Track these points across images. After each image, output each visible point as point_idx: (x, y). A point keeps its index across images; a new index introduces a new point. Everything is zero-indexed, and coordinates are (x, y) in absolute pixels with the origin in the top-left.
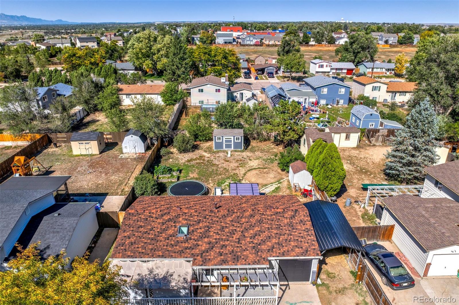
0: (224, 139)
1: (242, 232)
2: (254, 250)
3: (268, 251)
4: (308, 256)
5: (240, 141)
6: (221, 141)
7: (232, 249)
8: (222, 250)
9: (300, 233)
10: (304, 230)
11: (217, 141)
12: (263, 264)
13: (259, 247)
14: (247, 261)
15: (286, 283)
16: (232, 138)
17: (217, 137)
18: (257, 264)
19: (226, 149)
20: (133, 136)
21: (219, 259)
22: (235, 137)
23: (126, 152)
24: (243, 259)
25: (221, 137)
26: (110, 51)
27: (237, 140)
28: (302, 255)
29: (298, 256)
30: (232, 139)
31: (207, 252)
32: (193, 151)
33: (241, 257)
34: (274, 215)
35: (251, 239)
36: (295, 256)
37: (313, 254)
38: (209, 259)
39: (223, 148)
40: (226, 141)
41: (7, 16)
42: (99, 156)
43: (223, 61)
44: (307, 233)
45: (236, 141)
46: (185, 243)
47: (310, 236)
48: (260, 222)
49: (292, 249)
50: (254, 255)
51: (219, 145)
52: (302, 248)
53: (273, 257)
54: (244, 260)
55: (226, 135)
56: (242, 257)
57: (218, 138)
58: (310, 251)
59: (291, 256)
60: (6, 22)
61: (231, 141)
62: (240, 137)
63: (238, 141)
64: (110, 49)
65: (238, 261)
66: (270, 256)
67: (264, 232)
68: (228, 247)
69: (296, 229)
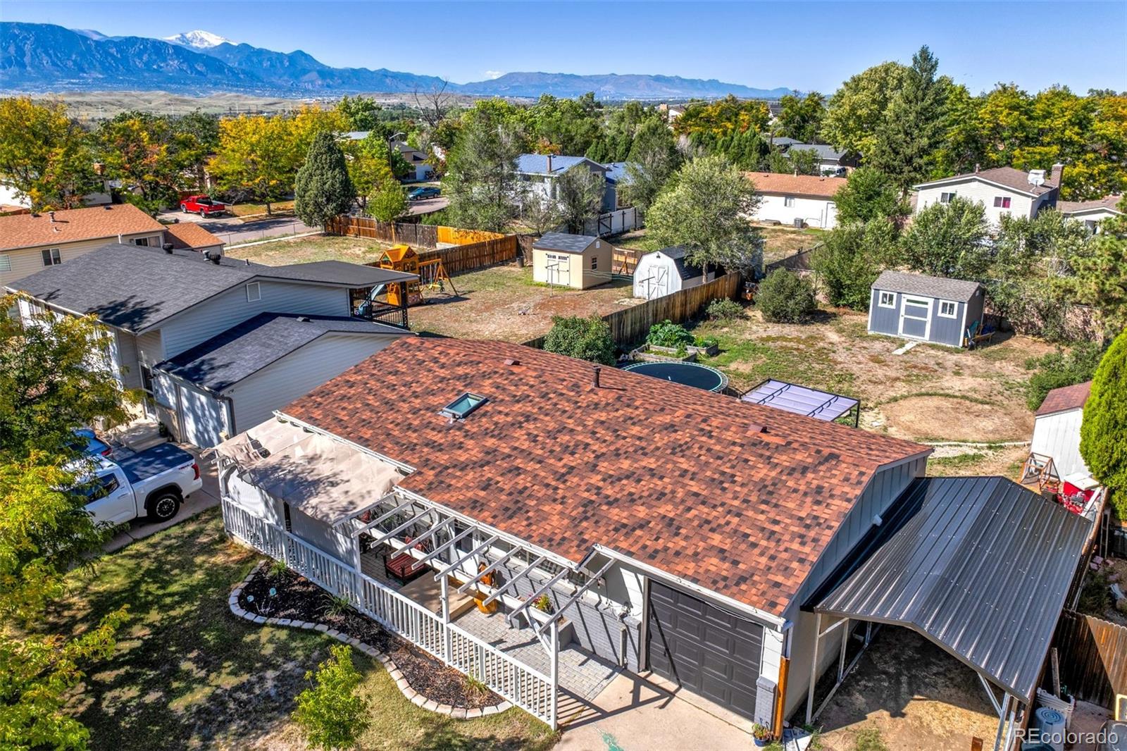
0: (904, 303)
1: (597, 457)
2: (581, 509)
3: (616, 530)
4: (733, 596)
5: (954, 316)
6: (893, 307)
7: (529, 485)
8: (499, 479)
9: (776, 522)
10: (801, 519)
11: (880, 305)
12: (565, 554)
13: (604, 507)
14: (534, 527)
15: (671, 686)
16: (931, 301)
17: (881, 293)
18: (550, 548)
19: (906, 336)
20: (661, 254)
21: (470, 494)
22: (941, 302)
23: (640, 295)
24: (528, 518)
25: (895, 295)
26: (797, 118)
27: (944, 311)
28: (715, 582)
29: (695, 581)
30: (930, 307)
31: (462, 470)
32: (805, 323)
33: (527, 512)
34: (742, 445)
35: (604, 480)
36: (685, 577)
37: (755, 599)
38: (450, 485)
39: (895, 330)
40: (909, 310)
41: (685, 80)
42: (580, 292)
43: (1067, 132)
44: (803, 531)
45: (940, 314)
46: (439, 432)
47: (803, 544)
48: (678, 449)
49: (696, 554)
50: (566, 522)
51: (887, 320)
52: (735, 563)
53: (616, 548)
54: (525, 523)
55: (912, 289)
56: (530, 514)
57: (885, 295)
58: (754, 583)
59: (671, 571)
60: (679, 91)
61: (923, 313)
62: (956, 304)
63: (946, 315)
64: (799, 114)
65: (510, 517)
66: (607, 544)
67: (661, 478)
68: (522, 476)
69: (776, 506)
